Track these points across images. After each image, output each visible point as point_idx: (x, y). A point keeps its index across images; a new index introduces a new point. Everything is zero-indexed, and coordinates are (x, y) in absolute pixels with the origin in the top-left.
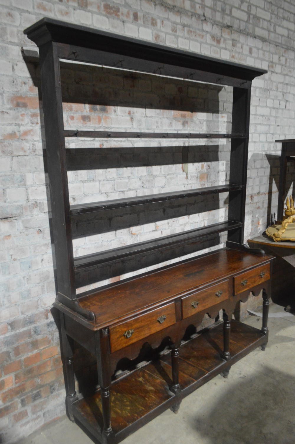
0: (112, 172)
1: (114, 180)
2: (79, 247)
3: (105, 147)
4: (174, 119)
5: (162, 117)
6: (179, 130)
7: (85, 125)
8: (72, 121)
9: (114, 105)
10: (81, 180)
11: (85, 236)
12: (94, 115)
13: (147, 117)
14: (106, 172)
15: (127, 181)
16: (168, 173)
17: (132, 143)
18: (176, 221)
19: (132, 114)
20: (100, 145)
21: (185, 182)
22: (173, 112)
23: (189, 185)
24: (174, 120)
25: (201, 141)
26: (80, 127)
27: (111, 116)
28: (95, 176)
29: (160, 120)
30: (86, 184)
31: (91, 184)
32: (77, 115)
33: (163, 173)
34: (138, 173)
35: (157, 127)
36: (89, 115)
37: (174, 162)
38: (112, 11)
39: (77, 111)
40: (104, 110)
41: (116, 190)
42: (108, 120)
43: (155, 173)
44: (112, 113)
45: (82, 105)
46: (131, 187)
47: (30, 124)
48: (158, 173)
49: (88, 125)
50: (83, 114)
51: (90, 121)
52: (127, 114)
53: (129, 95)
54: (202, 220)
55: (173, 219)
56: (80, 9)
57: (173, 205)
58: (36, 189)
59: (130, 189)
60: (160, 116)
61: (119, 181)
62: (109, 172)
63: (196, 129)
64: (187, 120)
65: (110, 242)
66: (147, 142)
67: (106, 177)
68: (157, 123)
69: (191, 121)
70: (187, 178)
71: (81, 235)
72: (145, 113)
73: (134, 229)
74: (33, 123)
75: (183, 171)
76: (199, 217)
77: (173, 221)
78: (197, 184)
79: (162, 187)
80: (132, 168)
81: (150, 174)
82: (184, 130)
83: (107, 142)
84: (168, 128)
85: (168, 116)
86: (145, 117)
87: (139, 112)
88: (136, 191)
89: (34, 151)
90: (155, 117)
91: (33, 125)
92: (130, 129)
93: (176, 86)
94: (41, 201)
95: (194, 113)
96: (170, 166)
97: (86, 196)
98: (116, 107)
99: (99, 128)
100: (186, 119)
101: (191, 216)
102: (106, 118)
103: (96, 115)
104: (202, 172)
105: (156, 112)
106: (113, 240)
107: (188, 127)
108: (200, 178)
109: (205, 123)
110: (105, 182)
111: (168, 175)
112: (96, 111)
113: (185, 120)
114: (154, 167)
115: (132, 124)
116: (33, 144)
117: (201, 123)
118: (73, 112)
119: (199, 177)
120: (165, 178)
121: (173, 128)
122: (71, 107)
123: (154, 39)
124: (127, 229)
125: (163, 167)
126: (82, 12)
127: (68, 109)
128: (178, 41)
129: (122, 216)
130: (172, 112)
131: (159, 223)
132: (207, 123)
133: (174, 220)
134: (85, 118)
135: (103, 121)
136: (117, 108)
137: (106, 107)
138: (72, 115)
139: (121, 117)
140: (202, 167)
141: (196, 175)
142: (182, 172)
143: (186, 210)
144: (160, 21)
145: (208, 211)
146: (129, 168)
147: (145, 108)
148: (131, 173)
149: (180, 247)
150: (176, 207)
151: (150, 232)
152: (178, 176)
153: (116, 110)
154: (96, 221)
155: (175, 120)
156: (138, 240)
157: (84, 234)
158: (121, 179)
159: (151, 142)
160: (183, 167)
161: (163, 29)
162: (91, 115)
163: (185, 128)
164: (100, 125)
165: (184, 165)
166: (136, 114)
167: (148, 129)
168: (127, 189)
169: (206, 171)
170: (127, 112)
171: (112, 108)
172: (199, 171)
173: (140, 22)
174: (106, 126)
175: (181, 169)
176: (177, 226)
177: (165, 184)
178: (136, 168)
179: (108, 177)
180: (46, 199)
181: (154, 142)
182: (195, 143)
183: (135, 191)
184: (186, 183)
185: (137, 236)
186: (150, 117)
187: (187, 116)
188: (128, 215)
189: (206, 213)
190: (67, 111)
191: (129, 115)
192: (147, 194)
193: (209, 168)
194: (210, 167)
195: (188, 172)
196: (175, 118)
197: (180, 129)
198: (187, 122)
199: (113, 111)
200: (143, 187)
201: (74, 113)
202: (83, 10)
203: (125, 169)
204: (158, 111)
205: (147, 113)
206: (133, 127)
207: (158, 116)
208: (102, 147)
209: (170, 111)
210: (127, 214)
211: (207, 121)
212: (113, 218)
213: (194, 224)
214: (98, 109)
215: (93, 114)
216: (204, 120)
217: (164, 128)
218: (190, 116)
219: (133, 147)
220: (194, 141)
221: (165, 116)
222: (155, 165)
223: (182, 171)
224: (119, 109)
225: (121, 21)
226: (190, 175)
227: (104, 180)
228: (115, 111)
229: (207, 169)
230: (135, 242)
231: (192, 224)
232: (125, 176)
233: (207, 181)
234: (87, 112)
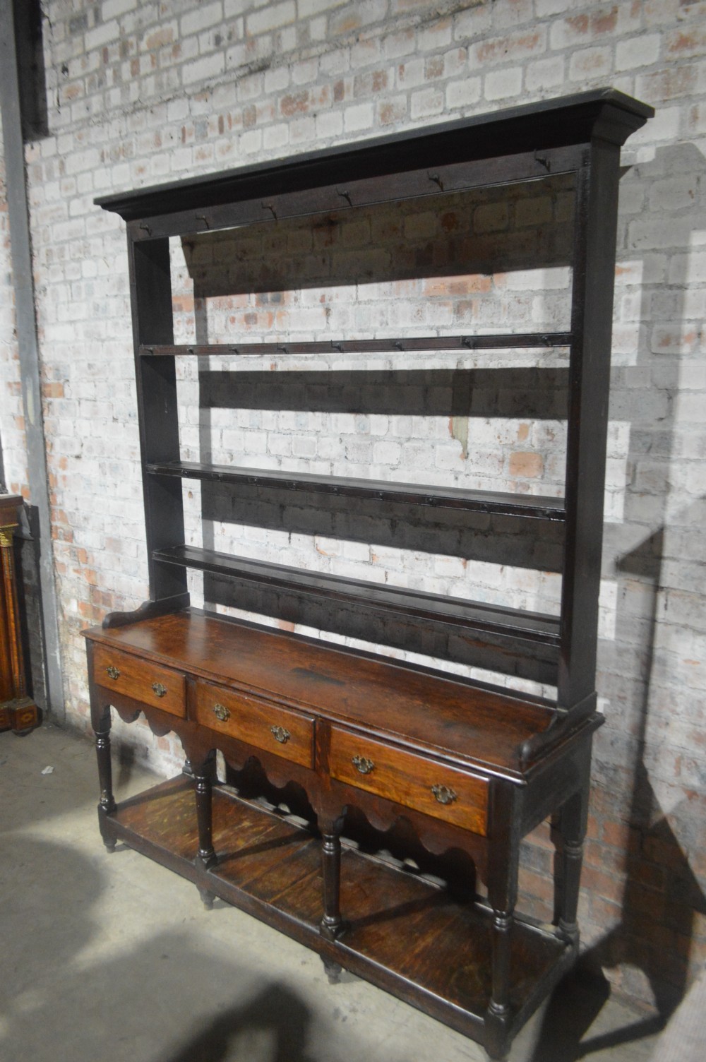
0: (288, 418)
1: (290, 434)
2: (235, 539)
3: (279, 369)
4: (428, 300)
5: (395, 299)
6: (443, 327)
7: (249, 331)
8: (232, 325)
9: (295, 288)
10: (240, 425)
11: (243, 524)
12: (262, 312)
13: (360, 303)
14: (278, 416)
15: (314, 439)
16: (408, 437)
17: (327, 362)
18: (426, 560)
19: (327, 301)
20: (272, 366)
21: (460, 466)
22: (425, 285)
23: (471, 476)
24: (428, 304)
25: (518, 355)
26: (242, 334)
27: (289, 311)
28: (262, 422)
29: (390, 308)
30: (248, 434)
31: (255, 435)
32: (239, 315)
33: (395, 434)
34: (336, 426)
35: (381, 325)
36: (255, 312)
37: (427, 409)
38: (295, 106)
39: (238, 308)
40: (278, 301)
41: (293, 453)
42: (283, 318)
43: (373, 432)
44: (291, 304)
45: (246, 297)
46: (322, 454)
47: (186, 335)
48: (382, 433)
49: (253, 331)
50: (247, 312)
51: (256, 323)
52: (318, 303)
53: (324, 261)
54: (515, 588)
55: (417, 553)
56: (246, 131)
57: (419, 519)
58: (189, 431)
59: (318, 458)
60: (390, 298)
61: (300, 437)
62: (283, 417)
63: (502, 322)
64: (468, 298)
65: (280, 550)
66: (358, 359)
67: (277, 426)
68: (382, 314)
69: (483, 301)
70: (465, 456)
71: (238, 519)
72: (354, 296)
73: (323, 542)
74: (188, 333)
75: (453, 437)
76: (504, 576)
77: (417, 559)
78: (499, 481)
79: (392, 467)
80: (325, 415)
81: (364, 432)
82: (461, 325)
83: (283, 361)
84: (410, 324)
85: (410, 296)
86: (355, 303)
87: (341, 295)
88: (332, 465)
89: (190, 375)
90: (377, 301)
91: (189, 336)
92: (324, 332)
93: (437, 216)
94: (194, 451)
95: (496, 277)
96: (416, 418)
97: (247, 454)
98: (298, 291)
99: (270, 335)
100: (465, 297)
101: (473, 564)
102: (282, 314)
103: (265, 311)
104: (519, 447)
105: (380, 289)
106: (286, 548)
107: (472, 316)
108: (512, 464)
109: (537, 302)
110: (276, 435)
111: (409, 439)
112: (266, 304)
113: (464, 299)
114: (374, 419)
115: (327, 323)
116: (189, 364)
117: (519, 302)
118: (233, 309)
119: (507, 461)
120: (399, 446)
121: (426, 325)
122: (232, 301)
123: (380, 120)
124: (311, 538)
125: (395, 419)
126: (250, 133)
127: (227, 307)
128: (445, 94)
129: (302, 509)
130: (424, 283)
131: (379, 550)
132: (545, 299)
133: (417, 556)
134: (250, 319)
135: (275, 321)
136: (301, 293)
137: (281, 293)
138: (232, 315)
139: (307, 309)
140: (523, 432)
141: (495, 452)
142: (450, 438)
143: (459, 542)
144: (395, 69)
145: (541, 568)
146: (318, 414)
147: (356, 283)
148: (323, 425)
149: (433, 631)
150: (427, 525)
151: (357, 562)
152: (438, 447)
153: (299, 297)
154: (260, 503)
155: (432, 303)
156: (330, 570)
157: (242, 520)
158: (303, 435)
159: (368, 359)
160: (454, 425)
161: (402, 86)
162: (258, 311)
163: (461, 321)
164: (271, 330)
165: (455, 419)
166: (335, 300)
167: (361, 331)
168: (314, 456)
169: (537, 447)
170: (319, 298)
171: (292, 294)
172: (511, 442)
173: (348, 97)
174: (281, 330)
175: (448, 430)
176: (427, 575)
177: (400, 462)
178: (334, 416)
179: (281, 427)
180: (199, 448)
181: (374, 358)
182: (496, 362)
183: (329, 464)
184: (462, 469)
185: (330, 559)
186: (365, 304)
187: (469, 285)
188: (313, 510)
189: (534, 573)
190: (225, 309)
191: (321, 304)
192: (354, 476)
193: (550, 437)
194: (553, 435)
195: (468, 439)
196: (431, 298)
197: (445, 324)
198: (469, 305)
199: (293, 300)
200: (346, 457)
201: (235, 313)
202: (251, 130)
203: (310, 414)
204: (385, 286)
205: (359, 294)
206: (328, 329)
207: (384, 298)
208: (274, 370)
209: (416, 281)
210: (311, 507)
211: (547, 293)
212: (287, 507)
213: (484, 590)
214: (269, 300)
215: (261, 309)
216: (534, 293)
217: (401, 325)
218: (479, 287)
219: (330, 370)
220: (492, 355)
221: (402, 296)
222: (376, 413)
223: (450, 435)
224: (304, 293)
225: (309, 116)
226: (476, 451)
227: (274, 432)
228: (296, 300)
229: (542, 442)
230: (325, 571)
231: (478, 586)
232: (310, 429)
233: (543, 477)
234: (252, 307)
